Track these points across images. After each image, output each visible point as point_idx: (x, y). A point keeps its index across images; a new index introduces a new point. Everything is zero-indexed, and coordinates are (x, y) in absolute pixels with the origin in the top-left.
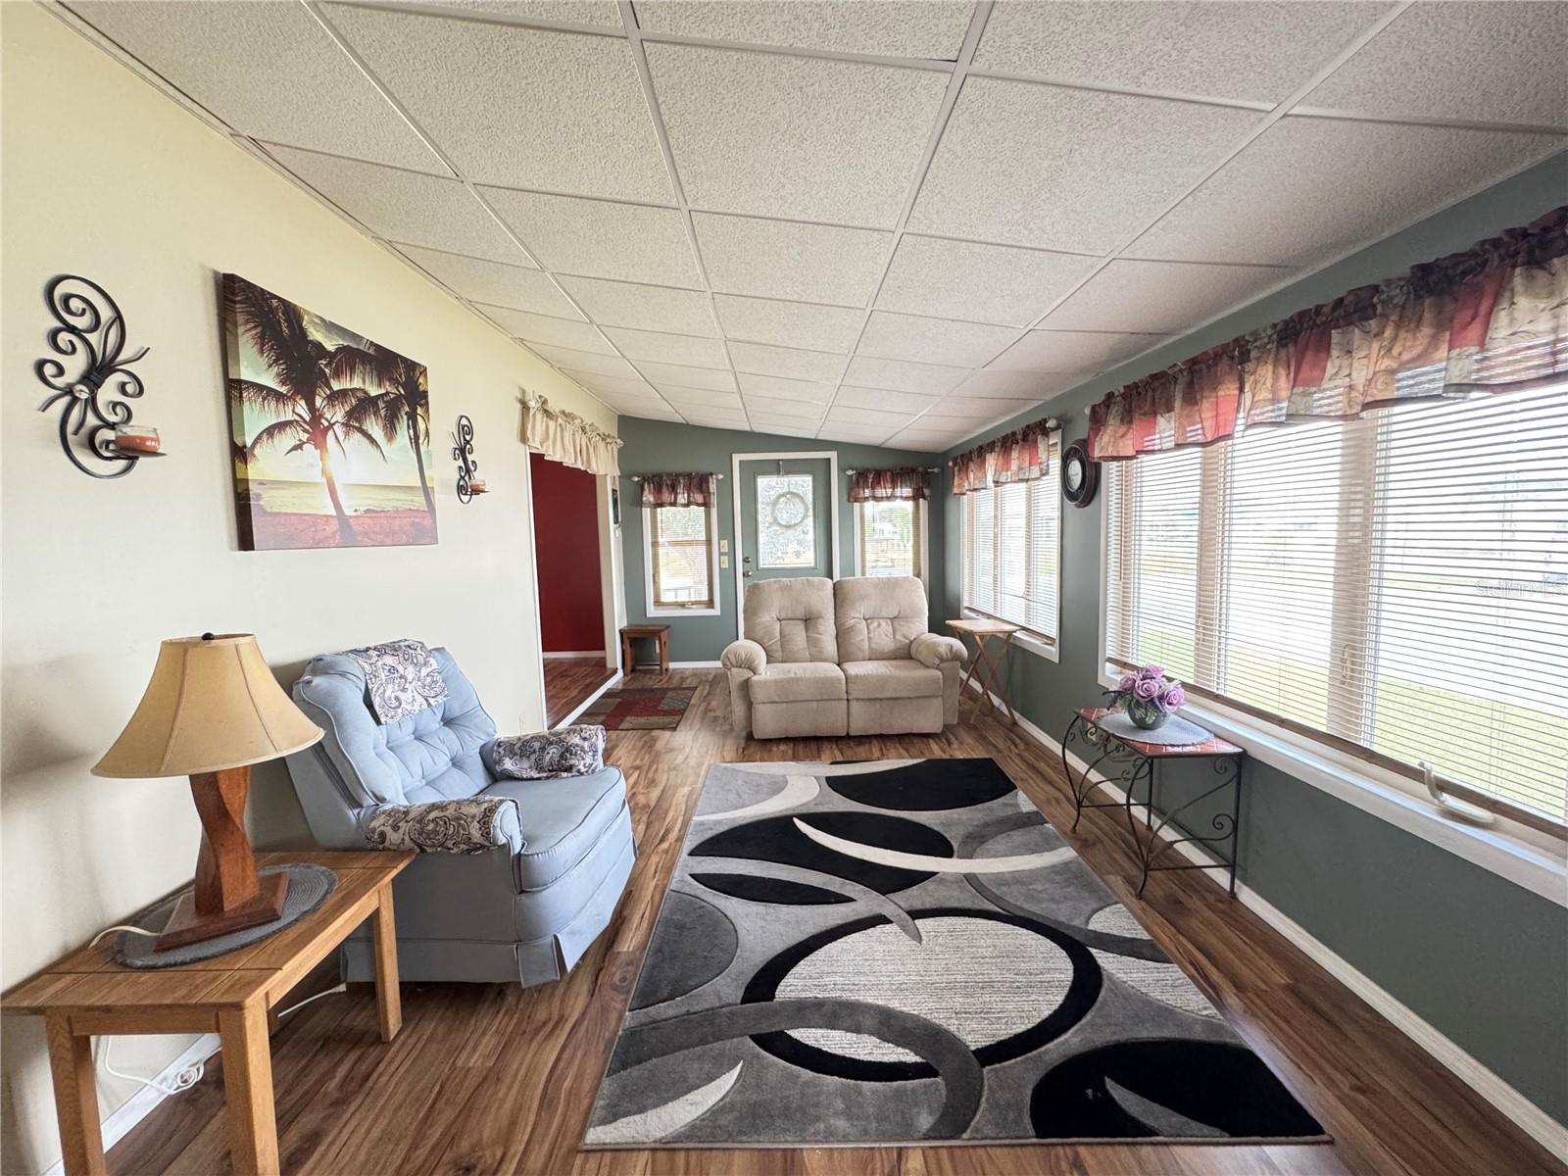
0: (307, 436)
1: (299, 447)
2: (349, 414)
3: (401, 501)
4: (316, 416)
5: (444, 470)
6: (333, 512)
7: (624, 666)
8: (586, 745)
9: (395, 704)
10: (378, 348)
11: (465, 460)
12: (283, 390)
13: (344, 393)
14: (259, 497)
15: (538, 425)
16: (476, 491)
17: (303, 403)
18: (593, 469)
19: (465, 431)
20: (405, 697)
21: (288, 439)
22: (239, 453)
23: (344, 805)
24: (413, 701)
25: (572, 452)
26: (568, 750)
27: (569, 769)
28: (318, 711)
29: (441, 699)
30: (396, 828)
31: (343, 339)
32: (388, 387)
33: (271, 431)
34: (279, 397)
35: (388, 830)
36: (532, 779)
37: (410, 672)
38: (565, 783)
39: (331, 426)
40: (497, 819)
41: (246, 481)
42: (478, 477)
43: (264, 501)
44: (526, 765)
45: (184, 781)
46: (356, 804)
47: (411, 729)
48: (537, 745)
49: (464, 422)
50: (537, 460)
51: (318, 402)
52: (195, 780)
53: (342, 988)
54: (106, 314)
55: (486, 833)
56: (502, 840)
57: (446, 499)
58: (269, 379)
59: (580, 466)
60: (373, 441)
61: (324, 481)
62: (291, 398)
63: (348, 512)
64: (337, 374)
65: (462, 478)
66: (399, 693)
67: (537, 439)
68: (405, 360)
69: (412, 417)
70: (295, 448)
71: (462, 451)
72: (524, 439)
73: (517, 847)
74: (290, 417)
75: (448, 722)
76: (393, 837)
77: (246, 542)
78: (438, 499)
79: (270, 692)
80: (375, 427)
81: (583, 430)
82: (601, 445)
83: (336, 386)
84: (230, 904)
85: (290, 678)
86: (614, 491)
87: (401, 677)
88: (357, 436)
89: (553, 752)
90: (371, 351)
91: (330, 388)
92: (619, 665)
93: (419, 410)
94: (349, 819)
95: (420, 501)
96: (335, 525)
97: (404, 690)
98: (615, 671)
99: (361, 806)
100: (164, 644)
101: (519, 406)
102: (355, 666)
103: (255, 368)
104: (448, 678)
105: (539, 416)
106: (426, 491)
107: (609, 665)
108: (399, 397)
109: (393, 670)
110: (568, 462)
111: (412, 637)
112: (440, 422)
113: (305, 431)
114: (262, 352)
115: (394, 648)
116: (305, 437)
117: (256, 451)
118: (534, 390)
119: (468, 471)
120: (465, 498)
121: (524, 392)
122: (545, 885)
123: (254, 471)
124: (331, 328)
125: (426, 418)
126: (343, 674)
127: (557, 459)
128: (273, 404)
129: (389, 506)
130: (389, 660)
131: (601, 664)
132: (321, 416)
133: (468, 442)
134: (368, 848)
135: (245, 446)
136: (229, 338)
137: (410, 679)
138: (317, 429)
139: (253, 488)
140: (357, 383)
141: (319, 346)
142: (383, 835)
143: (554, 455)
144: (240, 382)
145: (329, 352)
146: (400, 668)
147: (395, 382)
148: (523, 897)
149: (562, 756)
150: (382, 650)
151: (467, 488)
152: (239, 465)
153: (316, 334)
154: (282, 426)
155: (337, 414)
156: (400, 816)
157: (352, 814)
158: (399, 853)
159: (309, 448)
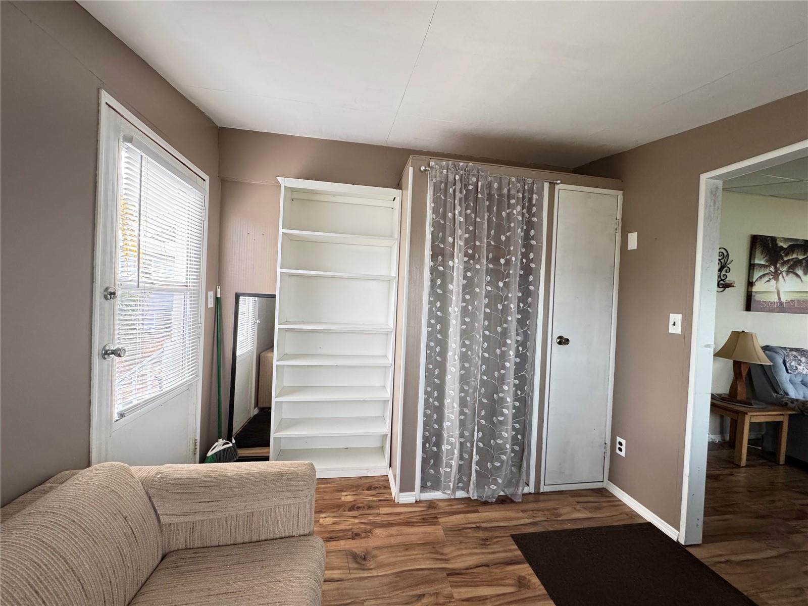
0: (772, 277)
1: (769, 281)
2: (789, 268)
4: (776, 269)
6: (777, 301)
9: (794, 368)
10: (803, 240)
12: (767, 264)
13: (788, 260)
14: (754, 296)
17: (773, 267)
20: (800, 368)
21: (766, 279)
22: (750, 284)
23: (772, 391)
24: (803, 370)
28: (771, 359)
31: (791, 242)
33: (761, 277)
34: (765, 266)
35: (789, 403)
37: (802, 359)
39: (782, 272)
41: (751, 292)
43: (757, 297)
45: (732, 361)
46: (777, 393)
47: (800, 380)
51: (778, 265)
52: (735, 362)
54: (725, 254)
58: (762, 262)
60: (798, 276)
61: (776, 291)
62: (769, 266)
63: (784, 301)
64: (787, 255)
66: (797, 365)
70: (768, 281)
74: (768, 271)
76: (791, 405)
77: (748, 308)
79: (760, 350)
80: (800, 271)
83: (785, 259)
84: (739, 398)
87: (799, 360)
88: (792, 275)
90: (802, 243)
91: (783, 260)
94: (773, 396)
96: (777, 305)
97: (800, 365)
99: (778, 394)
100: (733, 331)
102: (781, 351)
103: (760, 260)
109: (795, 357)
113: (772, 275)
114: (762, 254)
115: (797, 350)
116: (771, 277)
117: (756, 283)
123: (755, 289)
124: (787, 240)
126: (776, 352)
128: (763, 268)
130: (794, 353)
132: (779, 270)
134: (780, 405)
135: (753, 282)
136: (753, 252)
137: (803, 361)
138: (776, 275)
139: (753, 294)
140: (794, 256)
141: (781, 247)
142: (786, 403)
144: (754, 264)
145: (785, 248)
146: (799, 357)
150: (792, 349)
152: (750, 287)
153: (781, 244)
154: (764, 275)
155: (784, 269)
156: (793, 401)
157: (774, 394)
158: (792, 409)
159: (773, 280)
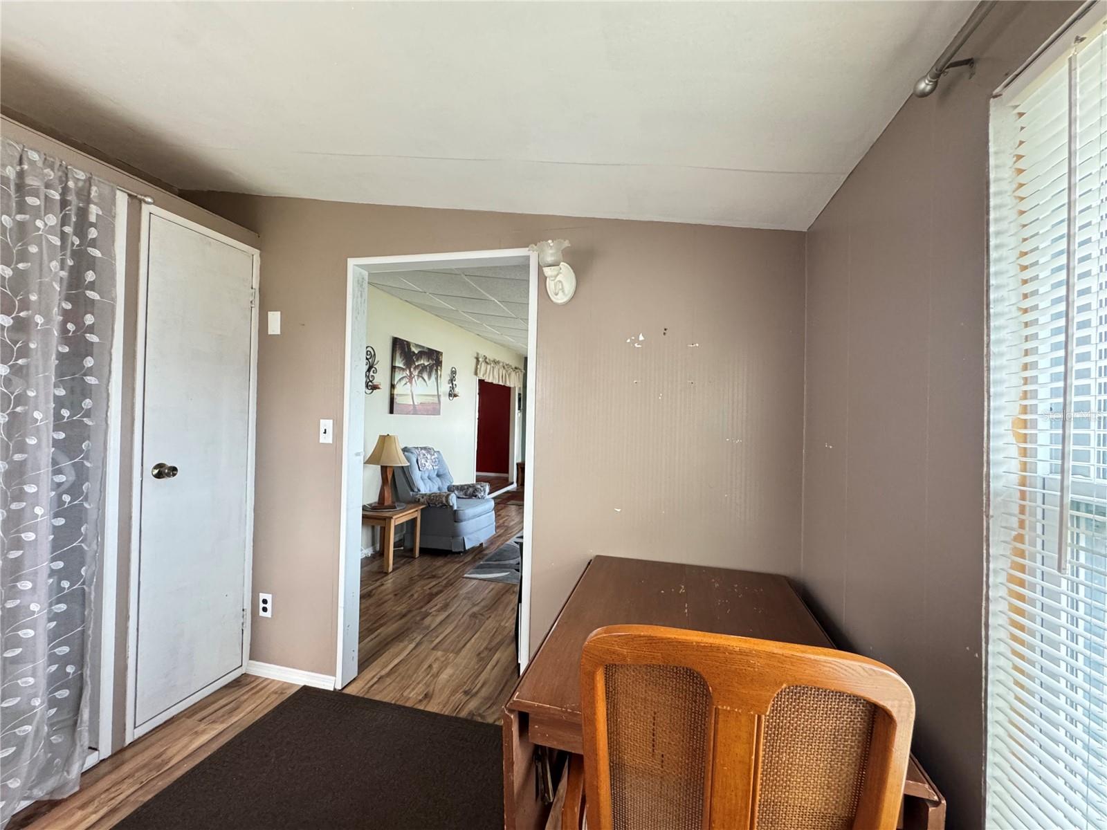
1: (406, 384)
2: (419, 372)
3: (430, 400)
5: (445, 387)
6: (412, 403)
7: (517, 482)
8: (482, 489)
9: (424, 465)
10: (429, 349)
11: (453, 384)
12: (404, 367)
13: (418, 365)
14: (396, 398)
15: (483, 367)
16: (455, 396)
17: (408, 370)
18: (508, 384)
19: (454, 373)
20: (427, 464)
21: (403, 382)
22: (393, 387)
23: (409, 490)
24: (429, 465)
25: (497, 377)
26: (476, 490)
27: (476, 496)
28: (408, 459)
29: (437, 467)
30: (423, 498)
31: (420, 348)
32: (431, 361)
33: (400, 380)
34: (403, 369)
35: (421, 498)
36: (463, 498)
37: (429, 456)
38: (473, 500)
39: (414, 376)
40: (450, 497)
41: (394, 394)
42: (457, 390)
43: (398, 400)
44: (462, 493)
45: (379, 467)
46: (413, 491)
47: (428, 475)
48: (466, 487)
49: (454, 369)
50: (481, 382)
51: (412, 369)
52: (382, 467)
53: (402, 548)
54: (372, 353)
55: (447, 501)
56: (451, 504)
57: (445, 399)
58: (401, 365)
59: (501, 383)
60: (424, 380)
61: (411, 394)
62: (406, 369)
63: (416, 404)
64: (417, 360)
65: (451, 391)
66: (425, 463)
67: (482, 374)
68: (436, 351)
69: (437, 371)
71: (452, 381)
72: (476, 374)
73: (455, 508)
74: (405, 375)
75: (438, 475)
76: (422, 500)
77: (391, 412)
78: (442, 399)
79: (401, 453)
80: (426, 376)
81: (504, 367)
82: (513, 374)
84: (386, 504)
85: (405, 450)
86: (519, 394)
87: (426, 458)
88: (420, 379)
89: (471, 490)
90: (427, 351)
91: (415, 365)
92: (515, 480)
93: (439, 368)
95: (436, 400)
96: (412, 408)
97: (428, 462)
98: (512, 483)
100: (380, 436)
101: (475, 360)
102: (416, 451)
103: (399, 363)
104: (439, 461)
105: (483, 364)
106: (439, 396)
107: (510, 480)
108: (433, 365)
109: (424, 455)
110: (495, 382)
111: (430, 446)
112: (445, 371)
113: (408, 379)
114: (400, 357)
115: (425, 448)
116: (408, 381)
117: (397, 386)
118: (482, 353)
119: (453, 388)
120: (451, 398)
121: (478, 354)
122: (462, 521)
123: (396, 392)
124: (417, 346)
125: (441, 371)
126: (412, 453)
127: (490, 381)
128: (402, 372)
129: (427, 401)
130: (423, 451)
131: (507, 479)
132: (412, 374)
133: (454, 377)
134: (415, 502)
135: (394, 384)
136: (394, 355)
137: (429, 459)
138: (411, 378)
139: (395, 396)
140: (422, 362)
141: (414, 352)
142: (419, 499)
143: (489, 379)
144: (395, 366)
145: (416, 354)
146: (427, 455)
147: (432, 359)
148: (456, 524)
149: (474, 492)
150: (422, 448)
151: (452, 395)
152: (393, 390)
153: (413, 349)
154: (402, 378)
155: (416, 373)
156: (423, 496)
157: (411, 493)
158: (423, 504)
